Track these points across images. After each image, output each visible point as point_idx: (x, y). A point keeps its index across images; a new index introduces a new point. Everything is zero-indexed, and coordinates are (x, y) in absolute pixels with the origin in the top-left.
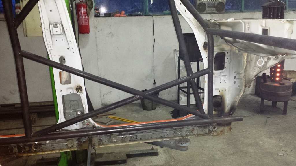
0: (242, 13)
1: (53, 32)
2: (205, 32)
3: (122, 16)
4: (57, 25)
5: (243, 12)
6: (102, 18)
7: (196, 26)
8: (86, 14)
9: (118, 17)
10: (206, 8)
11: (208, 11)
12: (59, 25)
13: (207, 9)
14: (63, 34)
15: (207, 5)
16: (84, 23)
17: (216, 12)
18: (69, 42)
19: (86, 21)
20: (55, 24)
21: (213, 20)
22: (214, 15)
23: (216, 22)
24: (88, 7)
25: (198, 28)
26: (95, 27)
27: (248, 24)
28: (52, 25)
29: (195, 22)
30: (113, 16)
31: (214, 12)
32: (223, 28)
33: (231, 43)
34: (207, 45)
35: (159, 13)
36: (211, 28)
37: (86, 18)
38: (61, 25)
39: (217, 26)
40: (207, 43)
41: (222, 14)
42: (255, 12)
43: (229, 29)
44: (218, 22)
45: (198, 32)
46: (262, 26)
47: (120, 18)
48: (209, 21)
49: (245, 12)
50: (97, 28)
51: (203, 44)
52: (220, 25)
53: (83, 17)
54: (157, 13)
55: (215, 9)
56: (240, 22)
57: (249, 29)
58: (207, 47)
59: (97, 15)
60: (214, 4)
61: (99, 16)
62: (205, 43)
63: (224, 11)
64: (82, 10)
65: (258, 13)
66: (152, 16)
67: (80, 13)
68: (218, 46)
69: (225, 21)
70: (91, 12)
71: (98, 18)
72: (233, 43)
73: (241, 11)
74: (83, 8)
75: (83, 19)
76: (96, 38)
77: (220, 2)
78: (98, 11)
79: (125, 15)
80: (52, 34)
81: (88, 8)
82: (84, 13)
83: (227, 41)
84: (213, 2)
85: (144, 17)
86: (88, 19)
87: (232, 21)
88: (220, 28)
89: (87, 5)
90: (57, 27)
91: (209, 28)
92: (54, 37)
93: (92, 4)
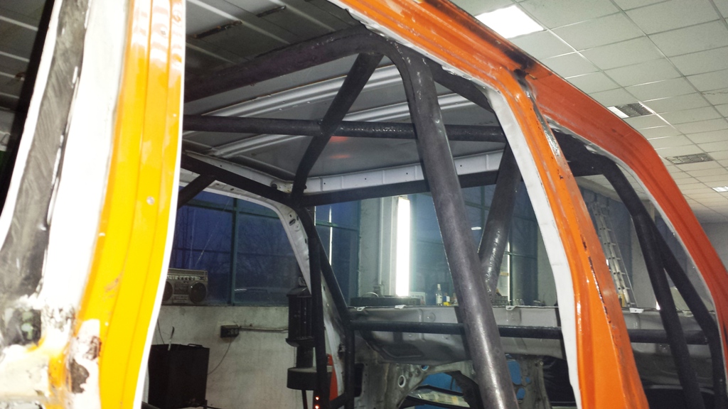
5: (234, 305)
10: (171, 293)
11: (175, 299)
13: (173, 295)
15: (173, 286)
17: (191, 303)
22: (186, 308)
27: (432, 313)
31: (186, 302)
41: (202, 308)
52: (368, 316)
55: (188, 296)
57: (433, 321)
60: (188, 286)
63: (204, 302)
73: (231, 304)
77: (198, 284)
84: (185, 282)
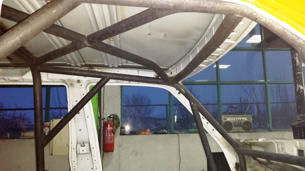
0: (271, 133)
1: (79, 151)
2: (236, 152)
3: (148, 133)
4: (85, 144)
5: (271, 131)
6: (127, 136)
7: (225, 146)
8: (112, 133)
9: (143, 135)
10: (232, 127)
11: (235, 130)
12: (86, 144)
13: (234, 128)
14: (89, 153)
15: (233, 124)
16: (109, 141)
17: (244, 131)
18: (94, 162)
19: (112, 139)
20: (82, 143)
21: (243, 140)
23: (246, 141)
24: (114, 125)
25: (228, 147)
26: (120, 145)
27: (281, 144)
28: (79, 144)
29: (224, 141)
30: (138, 134)
31: (241, 131)
32: (254, 148)
33: (265, 164)
34: (239, 166)
35: (184, 131)
36: (241, 148)
37: (112, 137)
38: (88, 144)
39: (248, 146)
40: (238, 164)
42: (284, 131)
43: (261, 150)
44: (249, 142)
45: (228, 152)
46: (297, 147)
47: (145, 136)
48: (238, 140)
49: (273, 132)
50: (121, 146)
51: (235, 165)
52: (251, 145)
53: (109, 135)
54: (183, 131)
55: (241, 128)
56: (272, 143)
57: (282, 150)
58: (240, 168)
59: (123, 134)
60: (241, 123)
61: (124, 134)
62: (237, 164)
63: (252, 130)
64: (109, 128)
65: (288, 132)
66: (177, 134)
67: (106, 131)
68: (251, 167)
69: (256, 141)
70: (117, 131)
71: (124, 136)
72: (268, 164)
73: (270, 131)
74: (110, 126)
75: (109, 137)
76: (119, 156)
77: (246, 122)
78: (123, 130)
79: (150, 133)
80: (78, 153)
81: (114, 127)
82: (110, 132)
83: (260, 162)
84: (239, 121)
85: (170, 135)
86: (114, 137)
87: (263, 141)
88: (251, 149)
89: (114, 124)
90: (84, 146)
91: (239, 147)
92: (79, 156)
93: (119, 123)
